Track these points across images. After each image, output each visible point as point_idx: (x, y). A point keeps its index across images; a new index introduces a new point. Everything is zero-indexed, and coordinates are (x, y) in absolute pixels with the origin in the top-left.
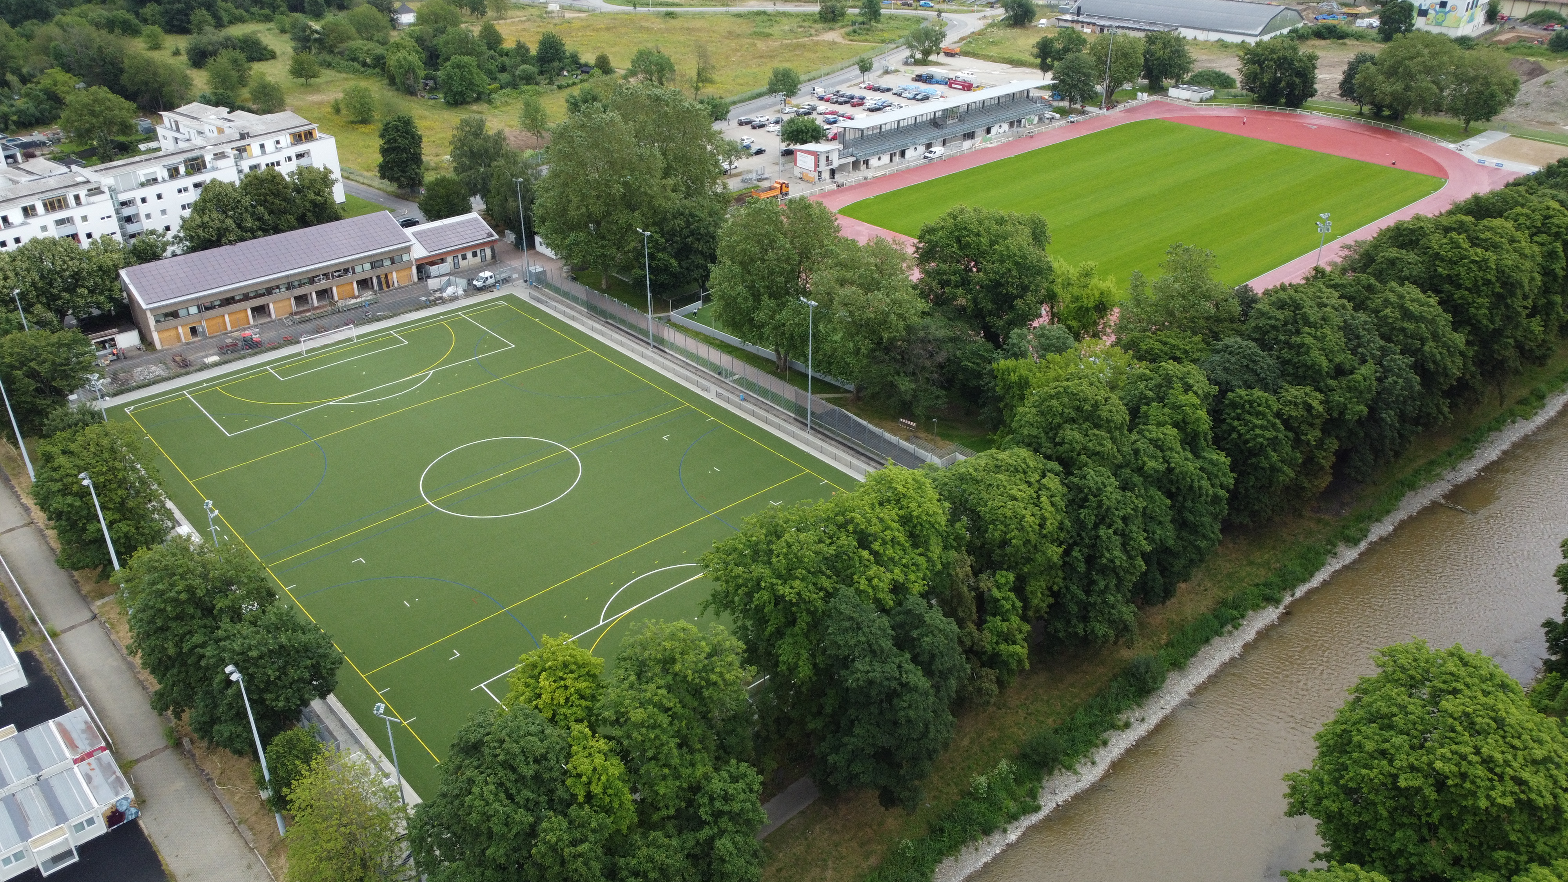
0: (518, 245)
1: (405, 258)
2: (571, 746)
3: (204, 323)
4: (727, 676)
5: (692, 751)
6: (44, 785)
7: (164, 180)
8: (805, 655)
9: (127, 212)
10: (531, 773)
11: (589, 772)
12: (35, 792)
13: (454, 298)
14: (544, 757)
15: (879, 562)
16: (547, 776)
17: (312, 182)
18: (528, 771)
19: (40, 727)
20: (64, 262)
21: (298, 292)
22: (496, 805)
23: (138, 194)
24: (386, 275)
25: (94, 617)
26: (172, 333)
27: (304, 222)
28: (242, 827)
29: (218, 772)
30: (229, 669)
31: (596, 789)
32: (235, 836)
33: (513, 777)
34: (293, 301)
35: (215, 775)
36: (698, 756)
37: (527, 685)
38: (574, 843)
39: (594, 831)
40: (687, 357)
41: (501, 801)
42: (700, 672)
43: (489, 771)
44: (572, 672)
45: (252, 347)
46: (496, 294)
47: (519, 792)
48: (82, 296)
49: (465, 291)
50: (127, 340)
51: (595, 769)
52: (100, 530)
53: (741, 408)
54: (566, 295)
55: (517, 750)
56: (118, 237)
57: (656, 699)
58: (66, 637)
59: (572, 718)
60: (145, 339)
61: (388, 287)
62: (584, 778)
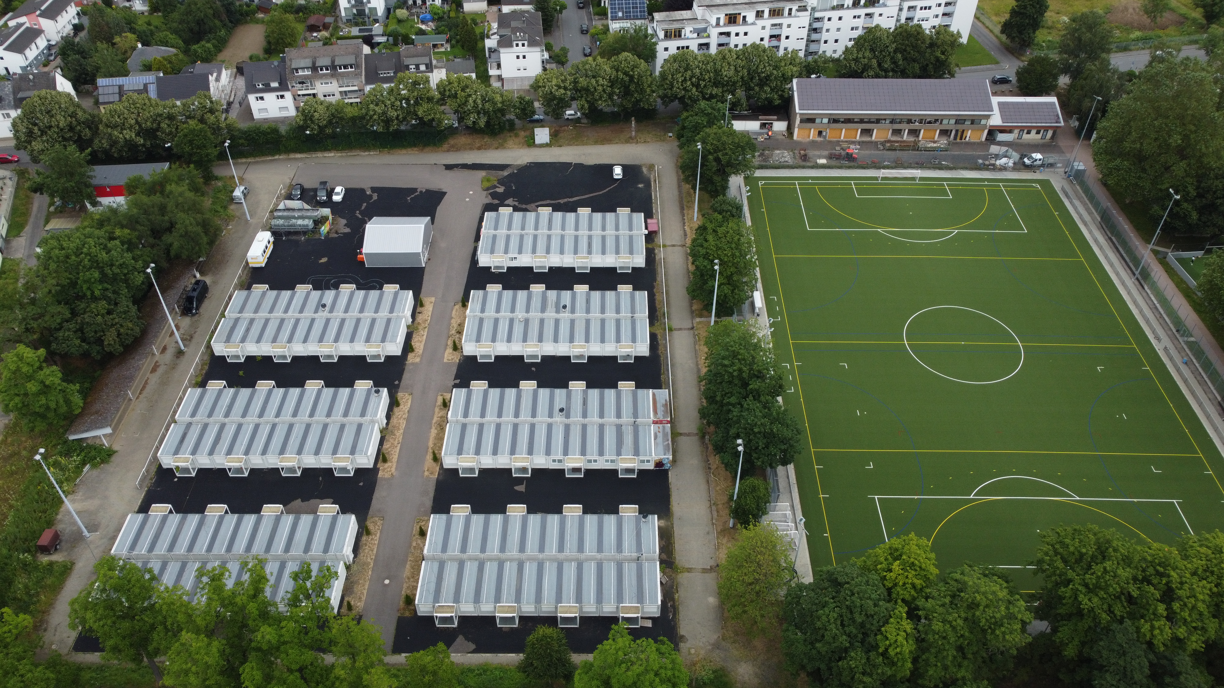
0: (1077, 133)
1: (983, 122)
2: (891, 617)
3: (828, 131)
4: (1007, 637)
5: (964, 657)
6: (635, 426)
7: (848, 8)
8: (1076, 642)
9: (816, 25)
10: (860, 620)
11: (892, 641)
12: (630, 429)
13: (1003, 168)
14: (872, 616)
15: (1169, 618)
16: (868, 626)
17: (944, 43)
18: (859, 619)
19: (645, 391)
20: (765, 67)
21: (897, 126)
22: (833, 626)
23: (827, 14)
24: (963, 131)
25: (692, 328)
26: (807, 132)
27: (924, 74)
28: (714, 508)
29: (715, 466)
30: (739, 441)
31: (892, 652)
32: (708, 511)
33: (849, 616)
34: (891, 131)
35: (713, 467)
36: (966, 663)
37: (886, 559)
38: (864, 674)
39: (878, 674)
40: (1159, 302)
41: (836, 625)
42: (991, 623)
43: (839, 604)
44: (916, 570)
45: (850, 160)
46: (1037, 176)
47: (849, 625)
48: (765, 92)
49: (1014, 163)
50: (780, 126)
51: (896, 641)
52: (714, 287)
53: (1178, 370)
54: (1091, 198)
55: (858, 604)
56: (802, 54)
57: (954, 623)
58: (676, 334)
59: (901, 597)
60: (790, 129)
61: (961, 139)
62: (887, 643)
